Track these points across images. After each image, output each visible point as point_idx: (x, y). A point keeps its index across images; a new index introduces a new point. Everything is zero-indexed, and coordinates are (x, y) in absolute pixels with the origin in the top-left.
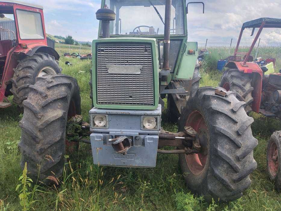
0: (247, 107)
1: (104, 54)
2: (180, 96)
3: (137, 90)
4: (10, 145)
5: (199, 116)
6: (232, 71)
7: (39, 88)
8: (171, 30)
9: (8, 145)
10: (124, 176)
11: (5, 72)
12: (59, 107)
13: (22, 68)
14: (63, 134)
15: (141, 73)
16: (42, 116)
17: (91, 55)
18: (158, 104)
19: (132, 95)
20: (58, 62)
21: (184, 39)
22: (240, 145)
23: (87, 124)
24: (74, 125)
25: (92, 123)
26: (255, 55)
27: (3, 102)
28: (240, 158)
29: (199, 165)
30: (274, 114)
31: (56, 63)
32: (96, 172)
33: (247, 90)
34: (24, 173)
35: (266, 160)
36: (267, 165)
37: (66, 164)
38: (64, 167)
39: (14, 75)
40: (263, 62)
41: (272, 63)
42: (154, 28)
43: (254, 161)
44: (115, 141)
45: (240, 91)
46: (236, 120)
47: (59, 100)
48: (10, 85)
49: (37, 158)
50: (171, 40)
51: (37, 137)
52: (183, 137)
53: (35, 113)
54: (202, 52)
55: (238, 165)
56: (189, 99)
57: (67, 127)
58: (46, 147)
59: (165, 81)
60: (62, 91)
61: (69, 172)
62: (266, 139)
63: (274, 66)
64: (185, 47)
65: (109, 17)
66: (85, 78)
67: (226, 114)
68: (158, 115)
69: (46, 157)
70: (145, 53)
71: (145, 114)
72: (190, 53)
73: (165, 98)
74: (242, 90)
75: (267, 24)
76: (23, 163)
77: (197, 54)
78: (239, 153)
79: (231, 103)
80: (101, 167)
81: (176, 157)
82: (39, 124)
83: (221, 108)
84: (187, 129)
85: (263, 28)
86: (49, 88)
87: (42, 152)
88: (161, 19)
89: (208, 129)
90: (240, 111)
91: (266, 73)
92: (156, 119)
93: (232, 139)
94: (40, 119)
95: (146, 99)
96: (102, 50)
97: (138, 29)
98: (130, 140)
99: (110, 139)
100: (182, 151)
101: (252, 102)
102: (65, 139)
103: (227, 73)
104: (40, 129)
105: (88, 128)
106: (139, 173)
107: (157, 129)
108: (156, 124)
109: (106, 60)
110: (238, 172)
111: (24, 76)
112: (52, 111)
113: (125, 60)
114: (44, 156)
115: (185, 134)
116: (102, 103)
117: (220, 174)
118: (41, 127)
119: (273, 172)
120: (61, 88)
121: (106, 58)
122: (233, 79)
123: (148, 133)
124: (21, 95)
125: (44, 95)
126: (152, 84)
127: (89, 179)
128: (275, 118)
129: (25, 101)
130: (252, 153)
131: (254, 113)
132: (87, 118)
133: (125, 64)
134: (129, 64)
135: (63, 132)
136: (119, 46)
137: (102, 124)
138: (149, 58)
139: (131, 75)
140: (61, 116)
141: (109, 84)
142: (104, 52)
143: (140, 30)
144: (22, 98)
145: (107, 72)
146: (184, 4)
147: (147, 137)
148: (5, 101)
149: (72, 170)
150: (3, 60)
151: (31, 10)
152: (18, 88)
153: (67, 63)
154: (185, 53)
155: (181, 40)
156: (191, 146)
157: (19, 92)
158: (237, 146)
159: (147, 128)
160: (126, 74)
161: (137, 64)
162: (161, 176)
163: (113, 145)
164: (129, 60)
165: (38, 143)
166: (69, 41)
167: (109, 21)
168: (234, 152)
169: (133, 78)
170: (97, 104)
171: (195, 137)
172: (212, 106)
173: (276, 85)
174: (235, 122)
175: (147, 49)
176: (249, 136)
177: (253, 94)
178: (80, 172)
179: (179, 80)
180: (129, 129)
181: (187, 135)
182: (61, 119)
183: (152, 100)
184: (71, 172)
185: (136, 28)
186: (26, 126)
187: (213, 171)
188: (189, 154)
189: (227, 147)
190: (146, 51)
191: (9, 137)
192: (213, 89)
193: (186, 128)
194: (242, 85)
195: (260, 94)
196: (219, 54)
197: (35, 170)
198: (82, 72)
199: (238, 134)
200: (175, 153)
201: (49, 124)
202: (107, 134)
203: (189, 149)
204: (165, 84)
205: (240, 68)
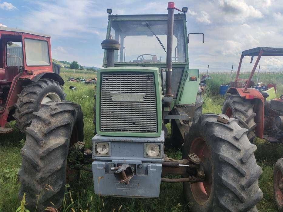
0: (251, 133)
1: (108, 82)
2: (183, 121)
3: (140, 117)
4: (9, 173)
5: (203, 143)
6: (234, 96)
7: (43, 115)
8: (173, 58)
9: (6, 172)
10: (127, 206)
11: (9, 98)
12: (61, 134)
13: (26, 94)
14: (64, 162)
15: (144, 101)
16: (44, 143)
17: (95, 80)
18: (162, 131)
19: (135, 122)
20: (62, 88)
21: (186, 66)
22: (244, 173)
23: (89, 151)
24: (75, 153)
25: (94, 150)
26: (256, 80)
27: (5, 127)
28: (245, 187)
29: (205, 194)
30: (278, 139)
31: (60, 88)
32: (97, 202)
33: (249, 116)
34: (22, 204)
35: (273, 189)
36: (274, 193)
37: (66, 193)
38: (64, 197)
39: (18, 100)
40: (264, 87)
41: (273, 88)
42: (157, 56)
43: (260, 190)
44: (117, 169)
45: (242, 116)
46: (239, 148)
47: (62, 127)
48: (13, 110)
49: (37, 187)
50: (173, 68)
51: (38, 165)
52: (187, 164)
53: (37, 141)
54: (204, 77)
55: (244, 195)
56: (192, 126)
57: (68, 155)
58: (46, 175)
59: (168, 107)
60: (66, 118)
61: (69, 202)
62: (272, 166)
63: (275, 91)
64: (187, 74)
65: (114, 47)
66: (89, 102)
67: (229, 141)
68: (161, 142)
69: (46, 187)
70: (148, 82)
71: (149, 142)
72: (192, 80)
73: (168, 123)
74: (245, 115)
75: (264, 53)
76: (21, 193)
77: (199, 80)
78: (244, 182)
79: (233, 130)
80: (102, 197)
81: (181, 185)
82: (41, 151)
83: (224, 136)
84: (190, 157)
85: (262, 56)
86: (52, 115)
87: (42, 181)
88: (164, 48)
89: (212, 157)
90: (242, 138)
91: (267, 99)
92: (160, 146)
93: (236, 167)
94: (43, 146)
95: (149, 126)
96: (107, 79)
97: (141, 57)
98: (133, 168)
99: (112, 167)
100: (187, 179)
101: (255, 128)
102: (66, 167)
103: (229, 99)
104: (41, 157)
105: (90, 155)
106: (142, 202)
107: (160, 156)
108: (160, 152)
109: (110, 88)
110: (244, 203)
111: (28, 102)
112: (54, 139)
113: (129, 89)
114: (44, 185)
115: (189, 162)
116: (105, 130)
117: (225, 204)
118: (43, 155)
119: (280, 201)
120: (64, 115)
121: (110, 86)
122: (235, 105)
123: (151, 161)
124: (23, 120)
125: (47, 123)
126: (155, 111)
127: (89, 210)
128: (279, 144)
129: (28, 128)
130: (257, 182)
131: (258, 138)
132: (89, 144)
133: (129, 92)
134: (133, 92)
135: (65, 161)
136: (123, 75)
137: (105, 151)
138: (152, 87)
139: (135, 102)
140: (63, 143)
141: (113, 111)
142: (108, 80)
143: (143, 58)
144: (24, 123)
145: (111, 100)
146: (185, 34)
147: (151, 165)
148: (6, 127)
149: (72, 200)
150: (8, 86)
151: (38, 39)
152: (22, 113)
153: (71, 87)
154: (187, 80)
155: (182, 68)
156: (196, 175)
157: (21, 117)
158: (242, 175)
159: (150, 156)
160: (129, 102)
161: (140, 92)
162: (165, 206)
163: (115, 174)
164: (133, 89)
165: (38, 171)
166: (74, 66)
167: (114, 50)
168: (239, 181)
169: (137, 105)
170: (100, 131)
171: (199, 165)
172: (215, 133)
173: (277, 110)
174: (238, 150)
175: (149, 78)
176: (253, 164)
177: (256, 119)
178: (80, 202)
179: (182, 106)
180: (132, 157)
181: (191, 162)
182: (63, 146)
183: (155, 127)
184: (71, 202)
185: (139, 56)
186: (27, 154)
187: (218, 201)
188: (194, 182)
189: (231, 175)
190: (149, 79)
191: (8, 164)
192: (215, 116)
193: (190, 155)
194: (245, 110)
195: (263, 120)
196: (221, 79)
197: (34, 201)
198: (86, 96)
199: (242, 162)
200: (179, 182)
201: (51, 152)
202: (109, 163)
203: (194, 178)
204: (168, 109)
205: (242, 94)
